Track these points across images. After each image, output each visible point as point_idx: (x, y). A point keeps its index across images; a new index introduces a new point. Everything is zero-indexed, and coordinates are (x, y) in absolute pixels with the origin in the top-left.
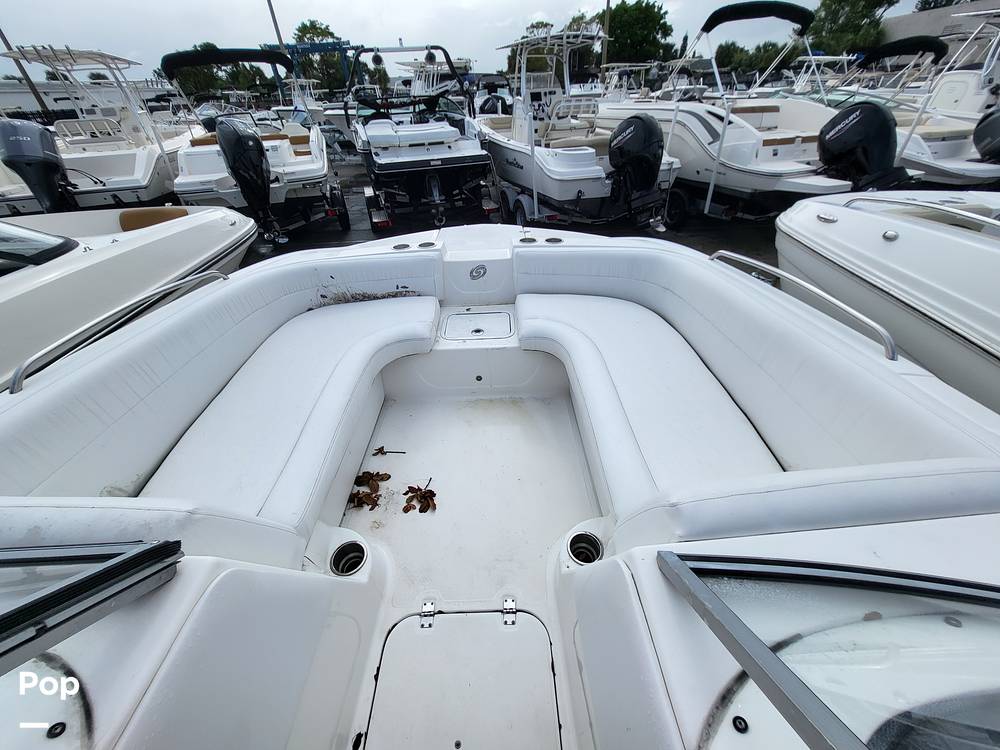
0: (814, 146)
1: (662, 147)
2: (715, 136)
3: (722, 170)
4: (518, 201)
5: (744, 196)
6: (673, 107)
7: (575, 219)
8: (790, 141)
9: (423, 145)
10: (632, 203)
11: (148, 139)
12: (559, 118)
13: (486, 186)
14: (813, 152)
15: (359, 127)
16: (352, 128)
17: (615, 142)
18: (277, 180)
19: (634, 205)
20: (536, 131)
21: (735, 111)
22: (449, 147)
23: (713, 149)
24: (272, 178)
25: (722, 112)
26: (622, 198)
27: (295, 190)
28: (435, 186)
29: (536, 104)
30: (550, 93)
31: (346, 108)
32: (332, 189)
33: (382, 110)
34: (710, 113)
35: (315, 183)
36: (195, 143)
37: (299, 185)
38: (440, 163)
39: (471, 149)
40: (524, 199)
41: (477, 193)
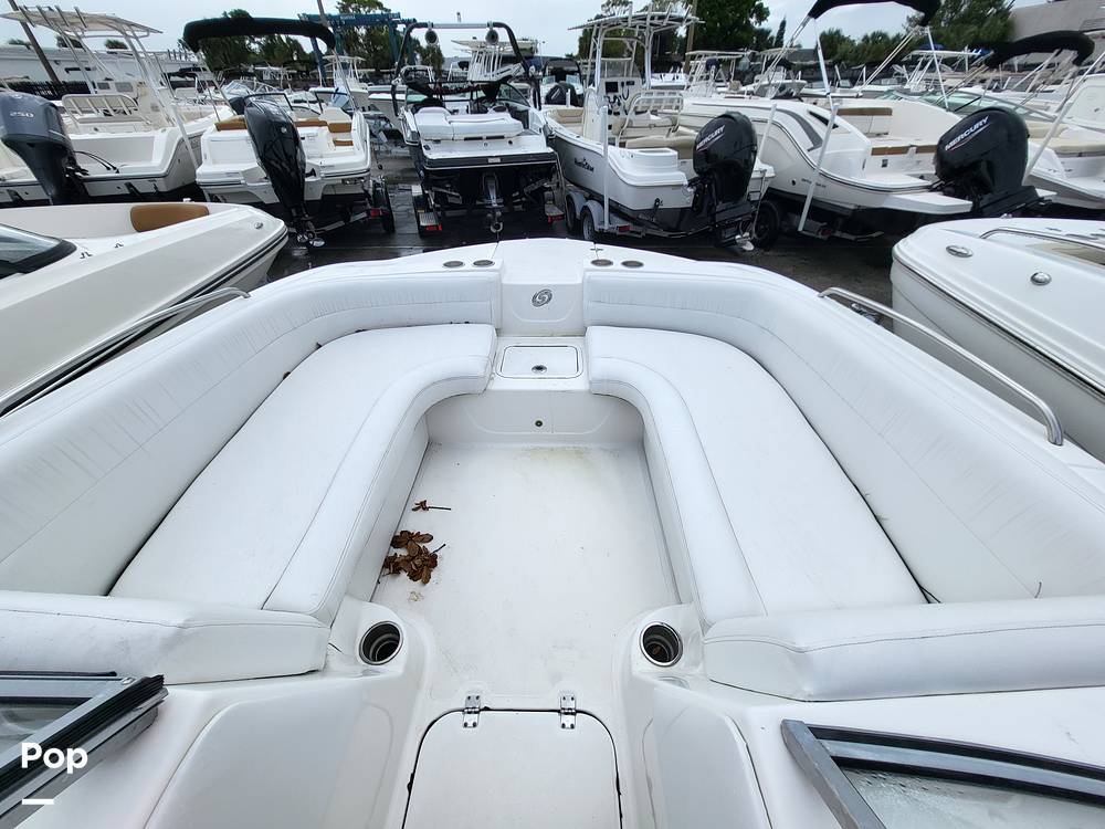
0: (931, 156)
1: (755, 152)
2: (816, 141)
3: (822, 181)
4: (586, 207)
5: (844, 213)
6: (769, 106)
7: (649, 232)
8: (902, 150)
9: (481, 138)
10: (717, 216)
11: (168, 120)
12: (637, 113)
13: (550, 189)
14: (928, 165)
15: (408, 115)
16: (400, 117)
17: (701, 144)
18: (313, 173)
19: (718, 218)
20: (610, 127)
21: (841, 112)
22: (510, 142)
23: (813, 157)
24: (308, 171)
25: (826, 114)
26: (705, 210)
27: (333, 186)
28: (492, 187)
29: (611, 96)
30: (628, 83)
31: (394, 92)
32: (376, 185)
33: (435, 96)
34: (812, 113)
35: (356, 179)
36: (221, 127)
37: (338, 180)
38: (498, 160)
39: (535, 145)
40: (593, 206)
41: (539, 197)
